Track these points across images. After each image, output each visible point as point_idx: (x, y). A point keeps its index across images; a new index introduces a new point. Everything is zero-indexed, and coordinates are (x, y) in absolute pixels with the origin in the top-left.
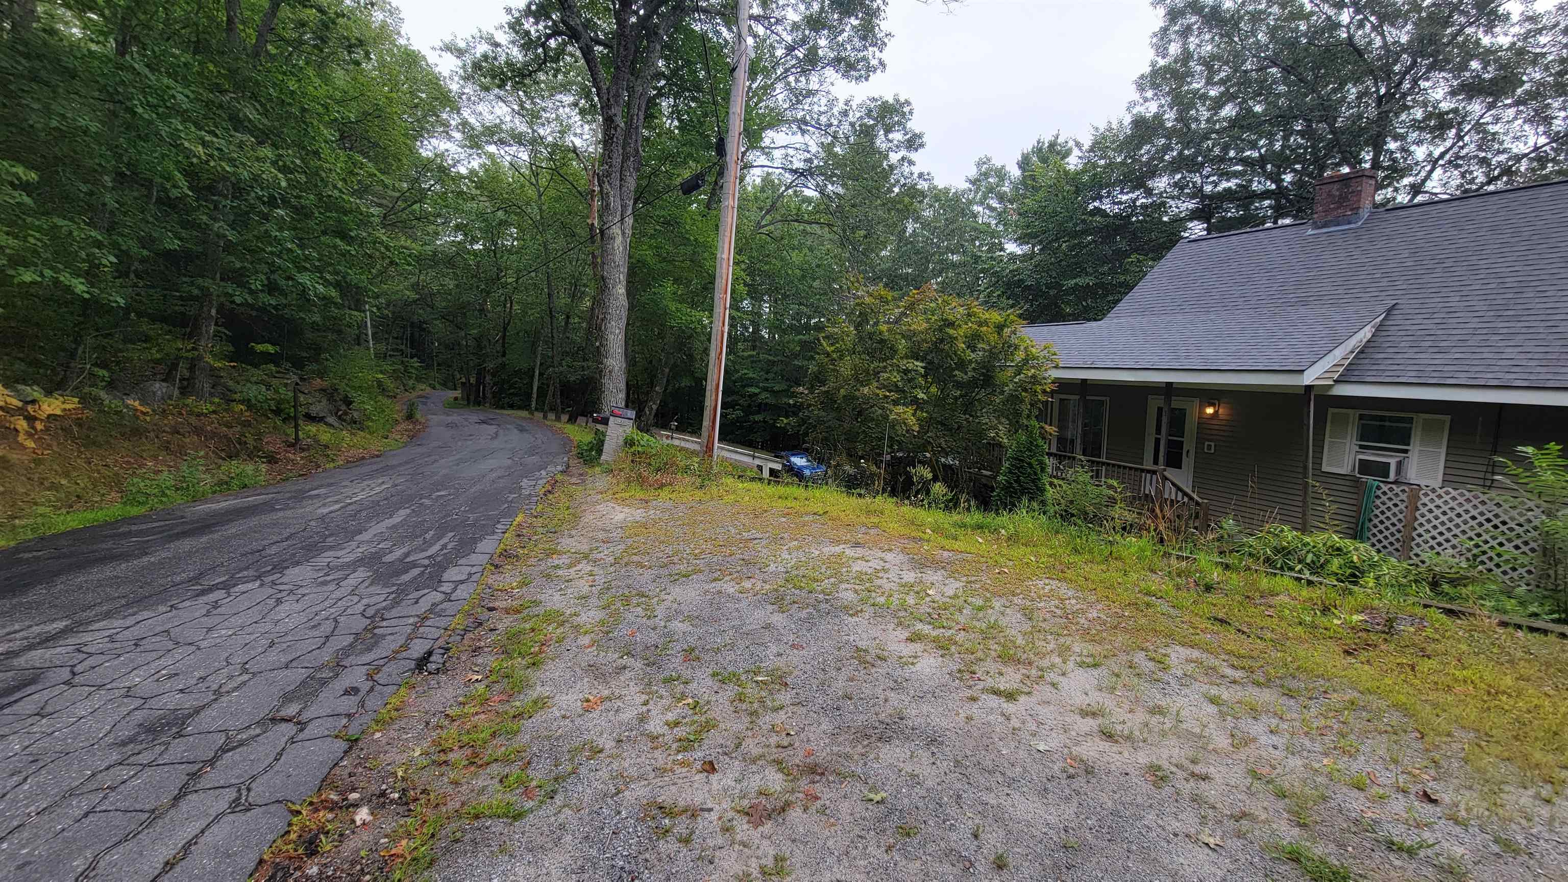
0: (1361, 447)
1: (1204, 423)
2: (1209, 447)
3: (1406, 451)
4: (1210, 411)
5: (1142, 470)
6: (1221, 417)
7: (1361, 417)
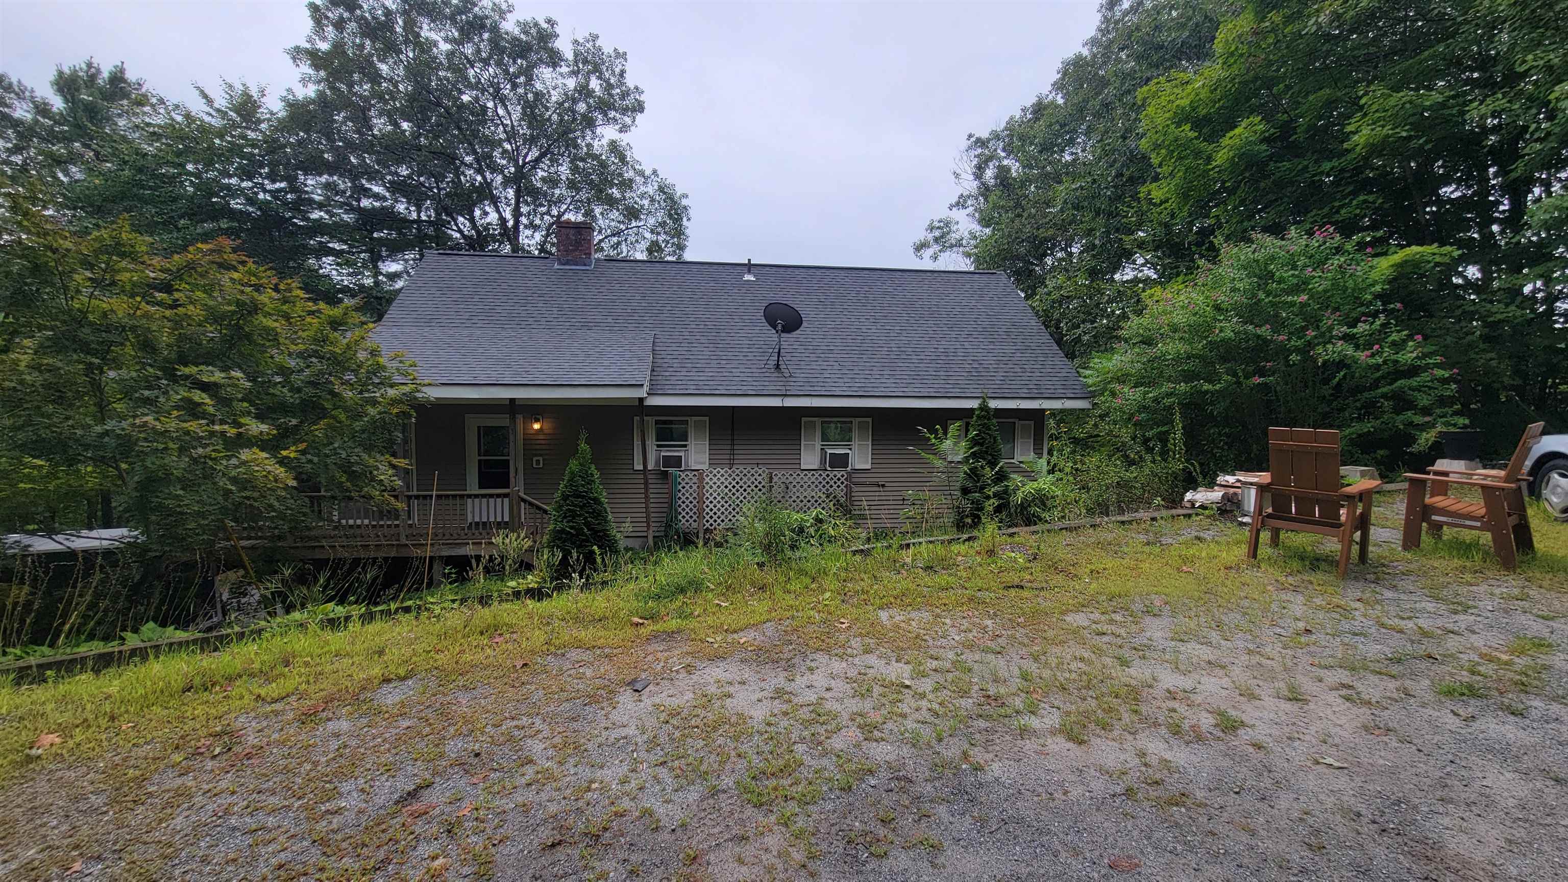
0: (658, 446)
1: (530, 440)
2: (538, 462)
3: (685, 446)
4: (537, 426)
5: (469, 496)
6: (546, 431)
7: (657, 422)
